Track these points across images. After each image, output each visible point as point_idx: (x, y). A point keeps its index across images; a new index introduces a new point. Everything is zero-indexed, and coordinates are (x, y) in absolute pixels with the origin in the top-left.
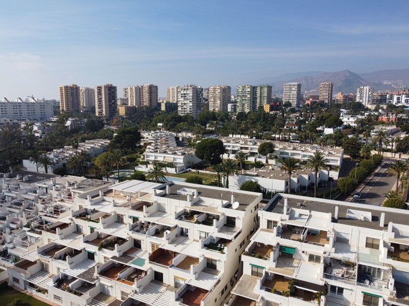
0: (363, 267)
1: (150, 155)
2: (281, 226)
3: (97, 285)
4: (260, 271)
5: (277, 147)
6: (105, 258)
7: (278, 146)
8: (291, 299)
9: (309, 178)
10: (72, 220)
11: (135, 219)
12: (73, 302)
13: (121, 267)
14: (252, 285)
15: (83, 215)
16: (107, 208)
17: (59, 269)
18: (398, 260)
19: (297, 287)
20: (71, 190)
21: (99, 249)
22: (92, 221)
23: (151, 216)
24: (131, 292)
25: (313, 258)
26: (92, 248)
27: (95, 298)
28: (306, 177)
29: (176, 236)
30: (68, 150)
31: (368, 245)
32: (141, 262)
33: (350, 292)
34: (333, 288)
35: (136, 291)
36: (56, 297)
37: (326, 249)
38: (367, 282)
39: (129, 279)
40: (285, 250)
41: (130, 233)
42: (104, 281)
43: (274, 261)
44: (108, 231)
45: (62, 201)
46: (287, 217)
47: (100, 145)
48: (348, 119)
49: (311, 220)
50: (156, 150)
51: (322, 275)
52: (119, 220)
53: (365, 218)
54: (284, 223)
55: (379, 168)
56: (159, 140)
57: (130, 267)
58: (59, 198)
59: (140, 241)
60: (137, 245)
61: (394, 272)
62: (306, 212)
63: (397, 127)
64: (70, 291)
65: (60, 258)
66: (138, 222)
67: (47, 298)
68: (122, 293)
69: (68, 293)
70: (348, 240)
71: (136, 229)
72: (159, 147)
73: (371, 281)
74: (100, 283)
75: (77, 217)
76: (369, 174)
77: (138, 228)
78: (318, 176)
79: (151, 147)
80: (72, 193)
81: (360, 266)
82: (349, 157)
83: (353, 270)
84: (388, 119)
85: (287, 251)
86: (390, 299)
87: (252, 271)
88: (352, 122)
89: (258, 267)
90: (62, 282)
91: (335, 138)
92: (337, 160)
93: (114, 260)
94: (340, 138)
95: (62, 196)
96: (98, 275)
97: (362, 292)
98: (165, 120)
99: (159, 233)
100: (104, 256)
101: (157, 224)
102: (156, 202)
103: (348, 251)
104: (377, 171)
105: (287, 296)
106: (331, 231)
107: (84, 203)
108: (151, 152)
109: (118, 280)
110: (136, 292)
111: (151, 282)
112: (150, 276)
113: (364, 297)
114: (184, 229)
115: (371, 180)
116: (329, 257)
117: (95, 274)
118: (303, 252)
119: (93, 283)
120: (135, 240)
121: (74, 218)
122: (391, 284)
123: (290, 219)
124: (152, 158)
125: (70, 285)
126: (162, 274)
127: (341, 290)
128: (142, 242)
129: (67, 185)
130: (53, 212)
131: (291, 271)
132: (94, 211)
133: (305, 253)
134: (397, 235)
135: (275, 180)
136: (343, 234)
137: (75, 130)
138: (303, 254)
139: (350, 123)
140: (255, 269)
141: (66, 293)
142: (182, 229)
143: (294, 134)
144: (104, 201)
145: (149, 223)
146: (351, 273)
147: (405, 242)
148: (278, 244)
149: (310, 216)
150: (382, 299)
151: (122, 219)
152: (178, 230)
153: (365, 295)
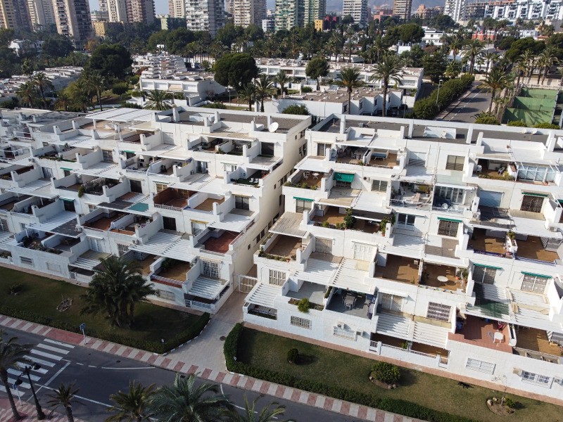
0: (441, 190)
1: (148, 83)
2: (336, 150)
3: (82, 239)
4: (307, 205)
5: (333, 68)
6: (90, 206)
7: (334, 66)
8: (349, 232)
9: (376, 101)
10: (34, 161)
11: (130, 155)
12: (50, 262)
13: (116, 216)
14: (296, 222)
15: (52, 154)
16: (88, 142)
17: (23, 225)
18: (486, 178)
19: (356, 217)
20: (28, 125)
21: (81, 196)
22: (65, 160)
23: (152, 149)
24: (132, 243)
25: (378, 186)
26: (71, 195)
27: (80, 256)
28: (371, 100)
29: (191, 173)
30: (17, 80)
31: (449, 166)
32: (145, 207)
33: (423, 219)
34: (402, 217)
35: (138, 241)
36: (24, 260)
37: (396, 173)
38: (445, 206)
39: (129, 229)
40: (340, 178)
41: (124, 172)
42: (92, 234)
43: (326, 190)
44: (92, 172)
45: (16, 139)
46: (345, 136)
47: (70, 74)
48: (432, 36)
49: (376, 140)
50: (156, 76)
51: (388, 202)
52: (106, 158)
53: (447, 135)
54: (340, 145)
55: (469, 92)
56: (159, 63)
57: (128, 214)
58: (11, 137)
59: (140, 182)
60: (136, 187)
61: (479, 192)
62: (371, 131)
63: (495, 47)
64: (44, 249)
65: (23, 211)
66: (135, 158)
67: (12, 263)
68: (120, 246)
69: (41, 252)
70: (424, 162)
71: (132, 166)
72: (160, 72)
73: (450, 205)
74: (87, 238)
75: (41, 157)
76: (455, 99)
77: (135, 166)
78: (387, 99)
79: (150, 73)
80: (30, 129)
81: (438, 189)
82: (430, 81)
83: (429, 196)
84: (485, 37)
85: (344, 179)
86: (472, 222)
87: (297, 207)
88: (436, 40)
89: (304, 200)
90: (30, 240)
91: (413, 57)
92: (414, 82)
93: (104, 207)
94: (419, 56)
95: (15, 132)
96: (82, 227)
97: (439, 218)
98: (168, 38)
99: (165, 170)
100: (87, 204)
101: (165, 159)
102: (158, 130)
103: (423, 173)
104: (465, 96)
105: (343, 229)
106: (403, 150)
107: (49, 138)
108: (148, 78)
109: (112, 230)
110: (138, 243)
111: (159, 231)
112: (156, 224)
113: (440, 225)
114: (202, 163)
115: (457, 106)
116: (399, 180)
117: (77, 225)
118: (365, 178)
119: (76, 237)
120: (131, 181)
121: (37, 159)
122: (475, 204)
123: (348, 139)
124: (151, 87)
125: (43, 242)
126: (174, 220)
127: (412, 219)
128: (142, 183)
129: (20, 117)
130: (4, 155)
131: (349, 201)
132: (67, 148)
133: (367, 179)
134: (487, 150)
135: (329, 104)
136: (417, 154)
137: (28, 54)
138: (364, 183)
139: (434, 41)
140: (301, 204)
141: (38, 252)
142: (199, 163)
143: (356, 56)
144: (80, 135)
145: (151, 159)
146: (426, 200)
147: (496, 157)
148: (332, 171)
149: (376, 136)
150: (462, 224)
151: (111, 157)
152: (194, 165)
153: (442, 221)
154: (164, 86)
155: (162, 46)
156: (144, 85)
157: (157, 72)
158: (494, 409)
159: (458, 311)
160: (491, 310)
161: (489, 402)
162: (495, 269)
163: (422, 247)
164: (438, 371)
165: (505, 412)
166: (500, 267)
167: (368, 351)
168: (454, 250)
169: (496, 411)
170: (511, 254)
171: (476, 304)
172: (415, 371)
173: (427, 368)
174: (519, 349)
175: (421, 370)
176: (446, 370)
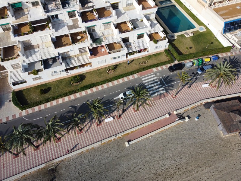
4: (7, 26)
14: (8, 37)
19: (34, 25)
25: (34, 4)
33: (61, 15)
34: (53, 16)
38: (67, 5)
40: (15, 6)
43: (13, 16)
51: (44, 12)
73: (69, 4)
83: (58, 2)
85: (17, 6)
86: (80, 9)
87: (3, 29)
97: (67, 12)
105: (32, 33)
113: (69, 15)
118: (27, 2)
127: (57, 16)
131: (26, 18)
138: (27, 4)
140: (4, 27)
146: (58, 4)
148: (9, 4)
150: (76, 11)
153: (69, 13)
158: (109, 73)
159: (88, 47)
160: (98, 42)
161: (108, 71)
162: (94, 26)
163: (66, 27)
164: (90, 70)
165: (112, 72)
166: (95, 24)
167: (66, 75)
168: (78, 24)
169: (110, 73)
170: (97, 18)
171: (93, 43)
172: (84, 73)
173: (87, 71)
174: (110, 52)
175: (85, 72)
176: (93, 68)
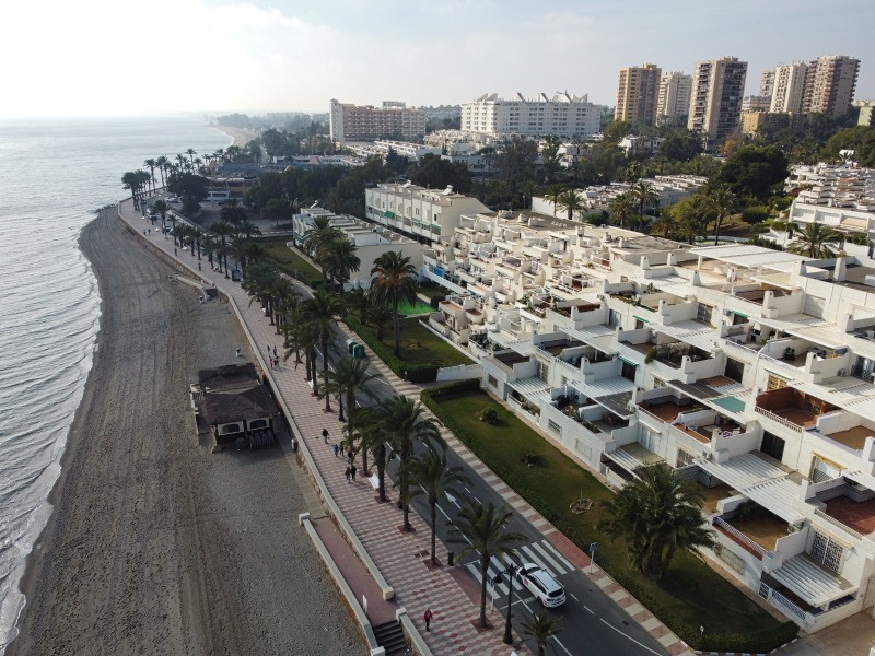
1: (805, 211)
3: (631, 424)
6: (657, 380)
10: (603, 298)
11: (739, 319)
12: (581, 440)
13: (690, 405)
15: (627, 294)
16: (681, 287)
17: (565, 379)
20: (610, 249)
21: (648, 361)
22: (643, 307)
23: (780, 318)
24: (701, 455)
26: (635, 357)
27: (621, 447)
29: (839, 374)
30: (616, 188)
32: (739, 406)
35: (711, 456)
36: (552, 425)
39: (703, 432)
41: (722, 343)
42: (647, 421)
44: (674, 332)
45: (590, 266)
47: (686, 185)
50: (823, 200)
52: (702, 315)
56: (835, 180)
57: (709, 408)
58: (586, 262)
59: (742, 365)
60: (734, 372)
64: (579, 420)
65: (570, 361)
66: (746, 326)
67: (538, 424)
68: (681, 453)
69: (575, 422)
71: (737, 338)
72: (833, 195)
74: (638, 424)
75: (613, 295)
77: (743, 338)
79: (813, 195)
80: (612, 256)
90: (566, 402)
93: (675, 388)
95: (592, 257)
96: (637, 406)
99: (792, 357)
100: (654, 376)
101: (797, 338)
102: (800, 289)
107: (631, 271)
108: (808, 203)
109: (677, 425)
110: (711, 458)
111: (751, 452)
112: (749, 439)
114: (866, 362)
117: (630, 402)
119: (624, 418)
120: (729, 360)
121: (607, 297)
124: (810, 219)
125: (580, 410)
126: (782, 442)
128: (746, 367)
129: (605, 238)
130: (571, 284)
132: (650, 289)
137: (640, 155)
141: (571, 420)
142: (861, 359)
144: (674, 275)
145: (772, 333)
151: (709, 316)
152: (850, 358)
154: (832, 218)
155: (851, 152)
156: (797, 213)
157: (826, 194)
